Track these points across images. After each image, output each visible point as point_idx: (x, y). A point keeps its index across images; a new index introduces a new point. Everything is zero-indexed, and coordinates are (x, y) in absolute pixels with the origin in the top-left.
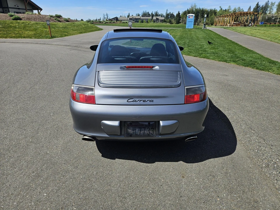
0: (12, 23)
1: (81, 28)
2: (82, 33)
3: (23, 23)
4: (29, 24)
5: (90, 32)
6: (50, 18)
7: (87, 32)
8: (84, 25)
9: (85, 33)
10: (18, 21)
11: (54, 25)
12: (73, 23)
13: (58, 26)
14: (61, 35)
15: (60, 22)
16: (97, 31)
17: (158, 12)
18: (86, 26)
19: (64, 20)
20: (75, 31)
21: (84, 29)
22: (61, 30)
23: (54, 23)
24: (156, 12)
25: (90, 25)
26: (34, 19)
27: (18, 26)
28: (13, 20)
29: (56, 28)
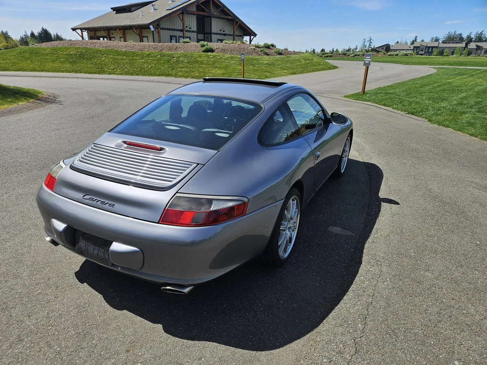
0: (200, 56)
1: (298, 65)
2: (295, 74)
3: (214, 56)
4: (221, 58)
5: (310, 72)
6: (254, 49)
7: (305, 72)
8: (306, 60)
9: (300, 73)
10: (209, 53)
11: (256, 60)
12: (287, 57)
13: (261, 62)
14: (260, 76)
15: (268, 55)
16: (324, 70)
17: (484, 33)
18: (308, 62)
19: (275, 52)
20: (285, 69)
21: (303, 67)
22: (264, 68)
23: (258, 57)
24: (479, 32)
25: (316, 59)
26: (231, 50)
27: (207, 61)
28: (203, 52)
29: (257, 66)
